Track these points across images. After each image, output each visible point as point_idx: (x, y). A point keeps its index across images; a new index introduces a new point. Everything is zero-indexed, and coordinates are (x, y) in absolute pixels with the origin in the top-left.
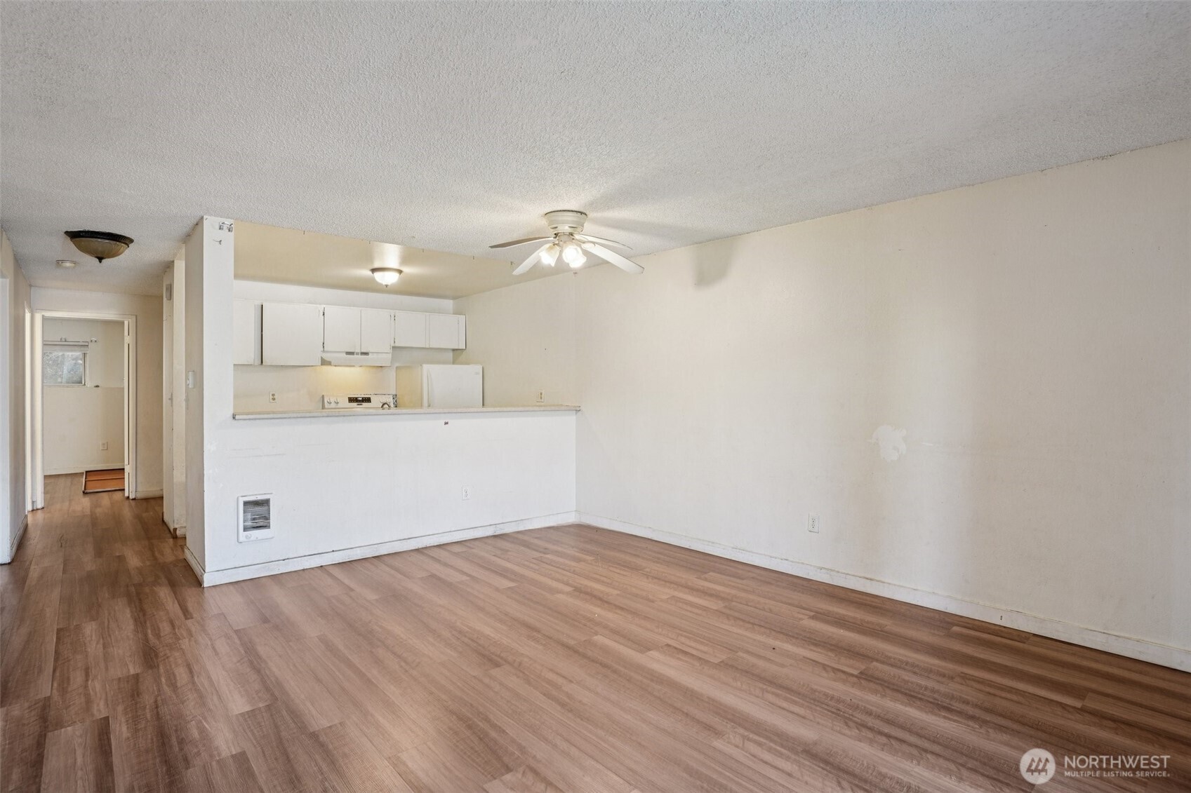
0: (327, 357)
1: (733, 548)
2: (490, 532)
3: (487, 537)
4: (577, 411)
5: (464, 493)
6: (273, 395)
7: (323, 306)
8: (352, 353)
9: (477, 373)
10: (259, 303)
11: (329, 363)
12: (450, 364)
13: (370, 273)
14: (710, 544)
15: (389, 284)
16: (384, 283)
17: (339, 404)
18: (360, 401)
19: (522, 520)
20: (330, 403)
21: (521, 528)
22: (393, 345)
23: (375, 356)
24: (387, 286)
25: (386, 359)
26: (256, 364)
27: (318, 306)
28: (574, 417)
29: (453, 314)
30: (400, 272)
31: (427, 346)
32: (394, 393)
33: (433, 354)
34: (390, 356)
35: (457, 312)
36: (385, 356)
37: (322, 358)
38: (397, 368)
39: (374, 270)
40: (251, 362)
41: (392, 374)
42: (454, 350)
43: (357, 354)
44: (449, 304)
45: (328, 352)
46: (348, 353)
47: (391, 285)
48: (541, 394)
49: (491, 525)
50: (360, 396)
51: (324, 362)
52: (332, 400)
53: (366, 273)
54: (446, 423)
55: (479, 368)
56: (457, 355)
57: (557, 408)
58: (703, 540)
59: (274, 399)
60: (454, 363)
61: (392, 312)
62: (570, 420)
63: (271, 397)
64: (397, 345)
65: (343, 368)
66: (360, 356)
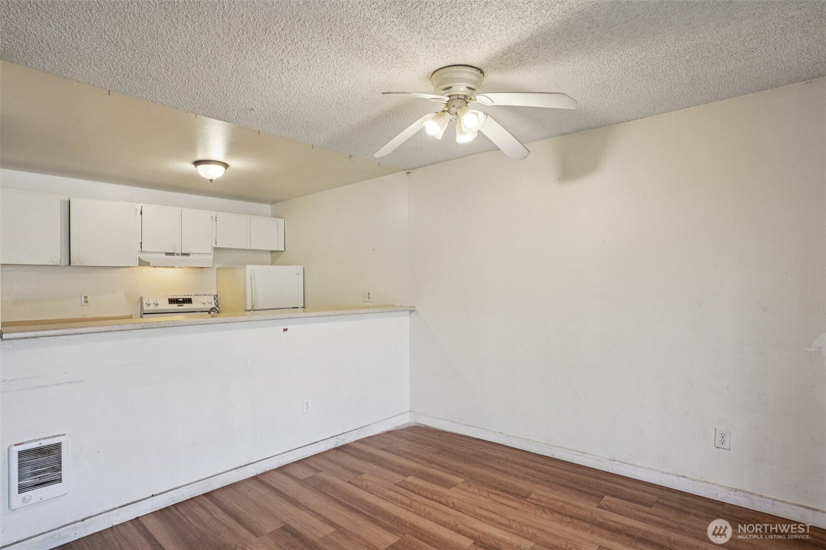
0: (145, 257)
1: (610, 460)
2: (331, 445)
3: (329, 451)
4: (411, 312)
5: (305, 406)
6: (86, 297)
7: (140, 205)
8: (172, 254)
9: (298, 274)
10: (66, 198)
11: (148, 264)
12: (267, 264)
13: (193, 167)
14: (580, 454)
15: (214, 179)
16: (208, 178)
17: (158, 306)
18: (180, 302)
19: (362, 427)
20: (149, 305)
21: (362, 436)
22: (214, 246)
23: (196, 256)
24: (211, 180)
25: (207, 260)
26: (63, 264)
27: (135, 204)
28: (408, 318)
29: (272, 217)
30: (226, 166)
31: (248, 248)
32: (215, 293)
33: (254, 255)
34: (211, 257)
35: (275, 216)
36: (206, 257)
37: (139, 258)
38: (217, 268)
39: (197, 163)
40: (56, 261)
41: (213, 275)
42: (272, 252)
43: (178, 254)
44: (267, 208)
45: (145, 252)
46: (167, 254)
47: (216, 179)
48: (369, 294)
49: (332, 437)
50: (180, 296)
51: (142, 263)
52: (151, 302)
53: (190, 167)
54: (285, 330)
55: (300, 269)
56: (275, 256)
57: (387, 308)
58: (570, 450)
59: (86, 302)
60: (272, 264)
61: (214, 214)
62: (405, 320)
63: (83, 299)
64: (218, 246)
65: (163, 269)
66: (180, 257)
